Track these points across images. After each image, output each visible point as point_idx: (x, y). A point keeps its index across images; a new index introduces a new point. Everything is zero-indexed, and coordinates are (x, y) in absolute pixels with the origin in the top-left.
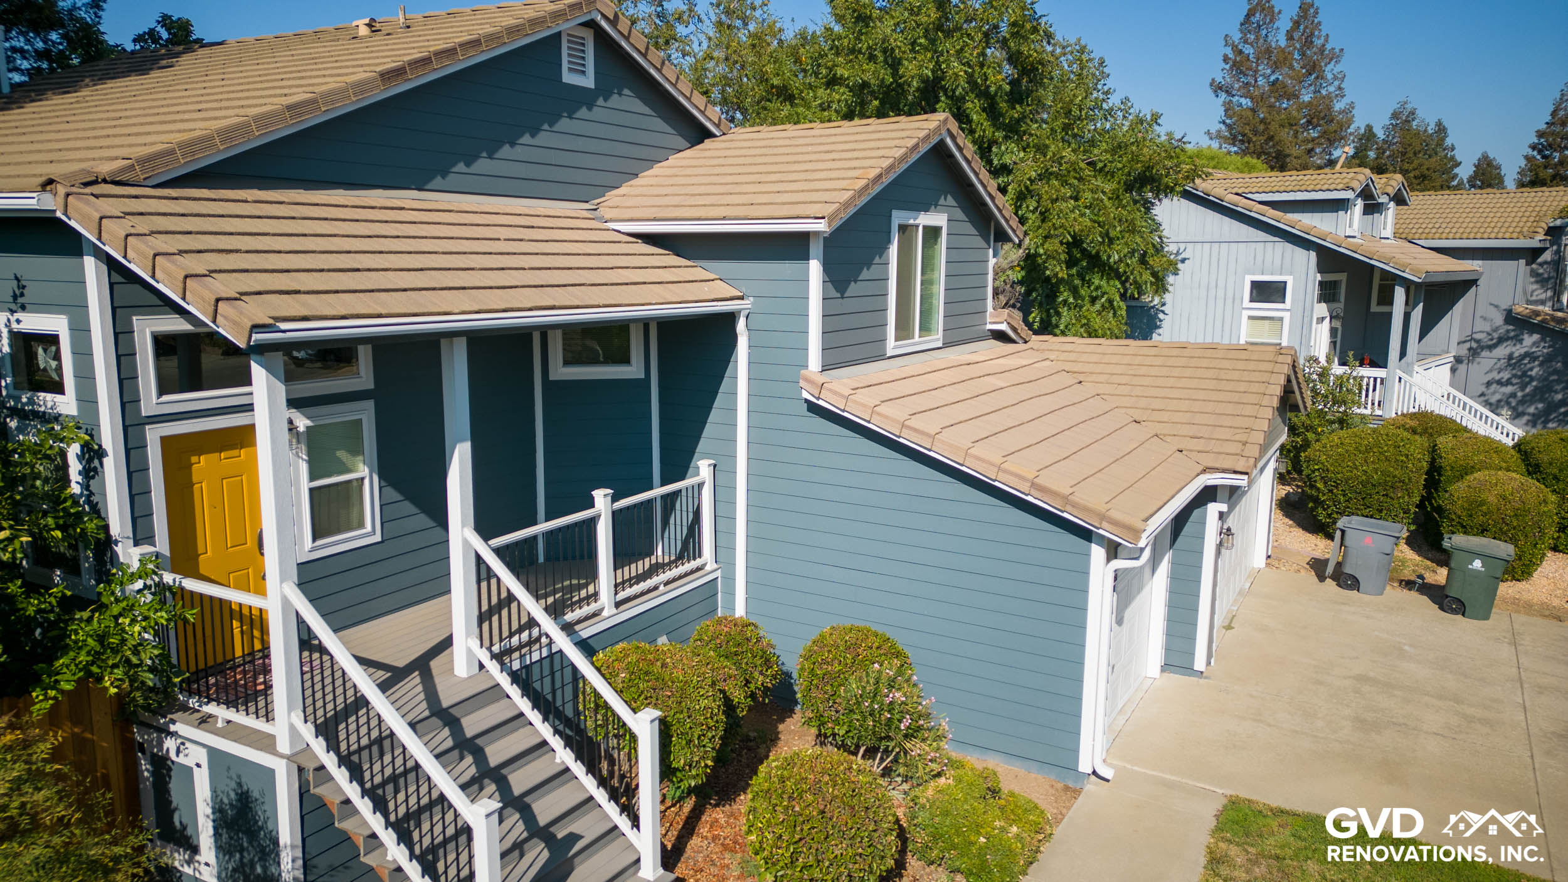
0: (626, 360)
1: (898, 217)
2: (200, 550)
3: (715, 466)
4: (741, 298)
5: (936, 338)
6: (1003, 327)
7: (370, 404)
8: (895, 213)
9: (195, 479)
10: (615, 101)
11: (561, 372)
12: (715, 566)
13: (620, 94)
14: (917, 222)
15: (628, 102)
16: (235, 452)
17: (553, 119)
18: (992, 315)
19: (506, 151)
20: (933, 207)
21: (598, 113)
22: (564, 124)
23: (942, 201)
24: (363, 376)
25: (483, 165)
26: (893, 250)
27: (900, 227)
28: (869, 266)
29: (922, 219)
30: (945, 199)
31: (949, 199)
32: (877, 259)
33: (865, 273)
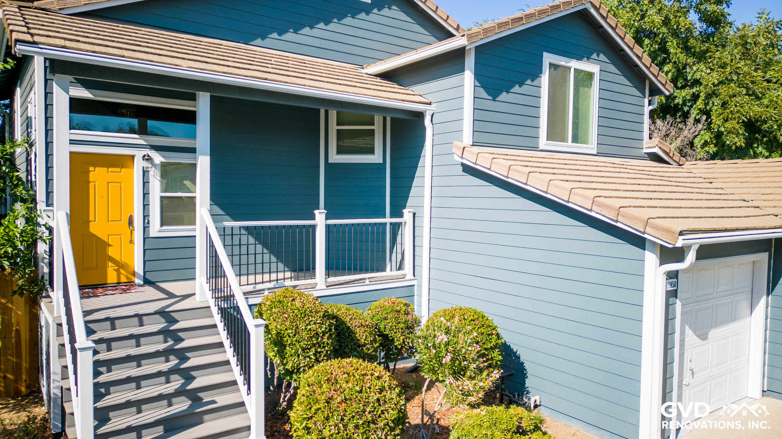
0: (371, 151)
1: (548, 58)
2: (91, 218)
3: (414, 214)
4: (430, 104)
5: (592, 147)
6: (656, 150)
8: (545, 54)
9: (91, 180)
10: (386, 11)
11: (335, 158)
12: (413, 277)
13: (389, 8)
14: (569, 65)
15: (396, 13)
16: (118, 169)
18: (647, 143)
20: (585, 59)
21: (373, 17)
23: (594, 56)
26: (545, 79)
27: (551, 65)
28: (521, 84)
29: (574, 64)
30: (598, 56)
31: (602, 57)
32: (529, 82)
33: (516, 89)
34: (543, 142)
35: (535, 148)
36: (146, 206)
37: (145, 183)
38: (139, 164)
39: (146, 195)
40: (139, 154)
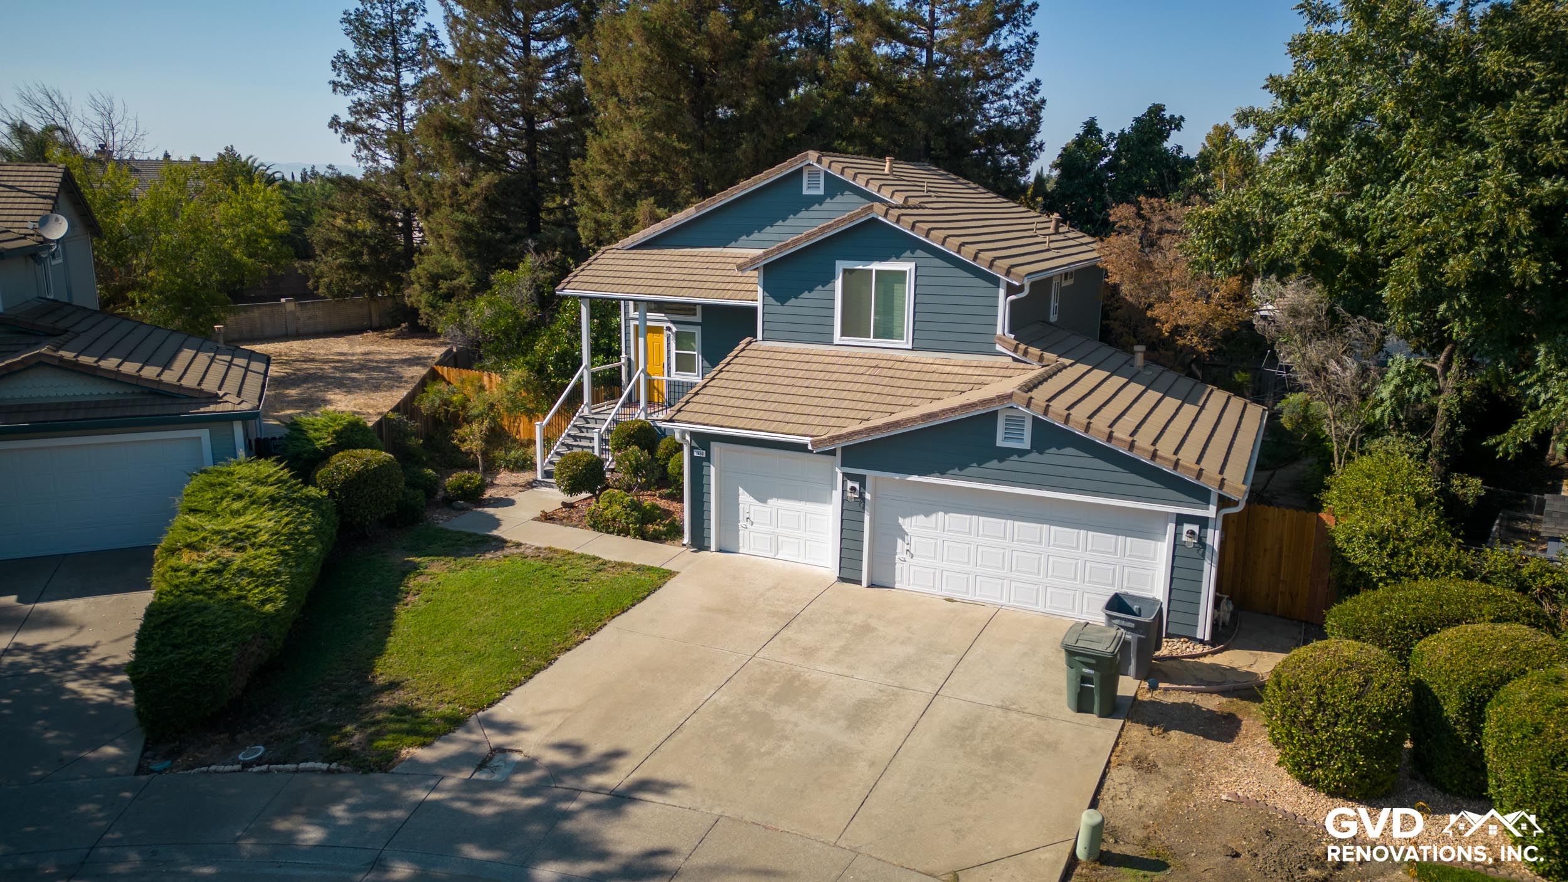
1: (841, 265)
7: (700, 328)
8: (838, 262)
10: (839, 198)
13: (842, 194)
14: (868, 267)
15: (849, 197)
17: (796, 212)
19: (768, 229)
20: (894, 258)
21: (825, 206)
22: (803, 214)
23: (908, 254)
24: (698, 318)
25: (756, 236)
26: (839, 284)
27: (845, 271)
28: (810, 291)
29: (876, 266)
30: (913, 253)
31: (919, 253)
32: (820, 287)
33: (806, 294)
34: (837, 337)
35: (831, 343)
36: (669, 358)
37: (668, 344)
38: (666, 332)
39: (669, 351)
40: (665, 325)
